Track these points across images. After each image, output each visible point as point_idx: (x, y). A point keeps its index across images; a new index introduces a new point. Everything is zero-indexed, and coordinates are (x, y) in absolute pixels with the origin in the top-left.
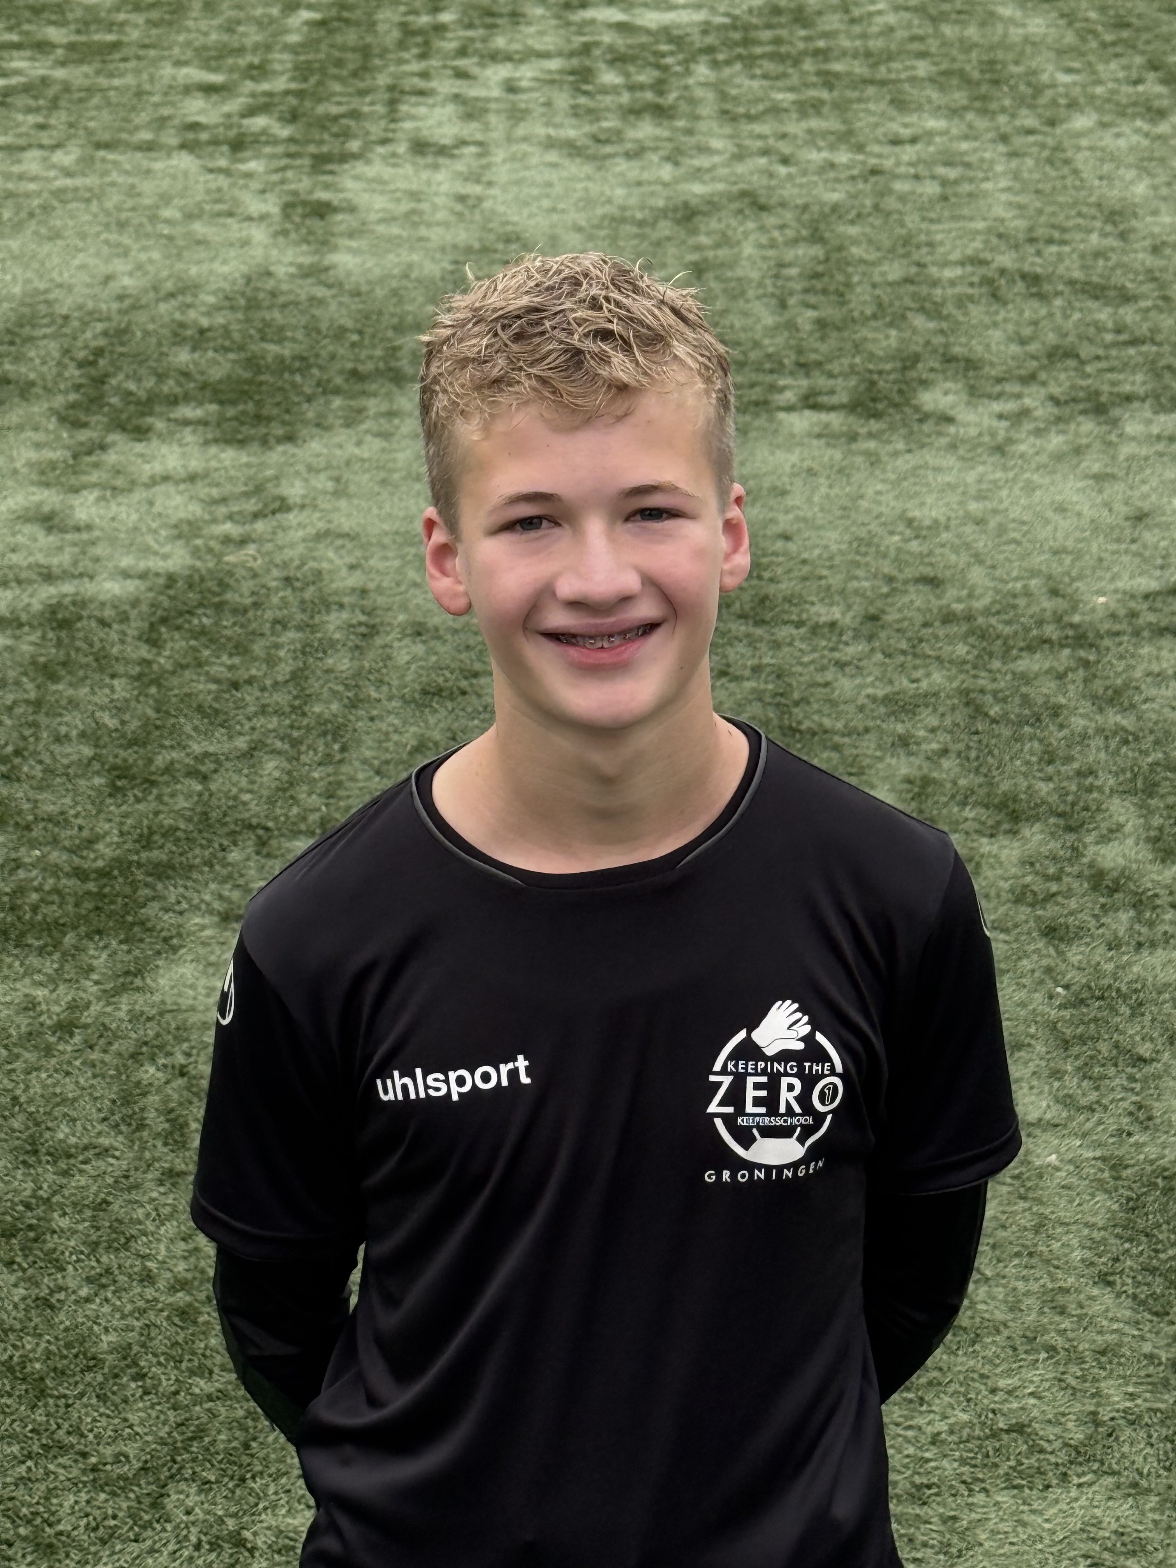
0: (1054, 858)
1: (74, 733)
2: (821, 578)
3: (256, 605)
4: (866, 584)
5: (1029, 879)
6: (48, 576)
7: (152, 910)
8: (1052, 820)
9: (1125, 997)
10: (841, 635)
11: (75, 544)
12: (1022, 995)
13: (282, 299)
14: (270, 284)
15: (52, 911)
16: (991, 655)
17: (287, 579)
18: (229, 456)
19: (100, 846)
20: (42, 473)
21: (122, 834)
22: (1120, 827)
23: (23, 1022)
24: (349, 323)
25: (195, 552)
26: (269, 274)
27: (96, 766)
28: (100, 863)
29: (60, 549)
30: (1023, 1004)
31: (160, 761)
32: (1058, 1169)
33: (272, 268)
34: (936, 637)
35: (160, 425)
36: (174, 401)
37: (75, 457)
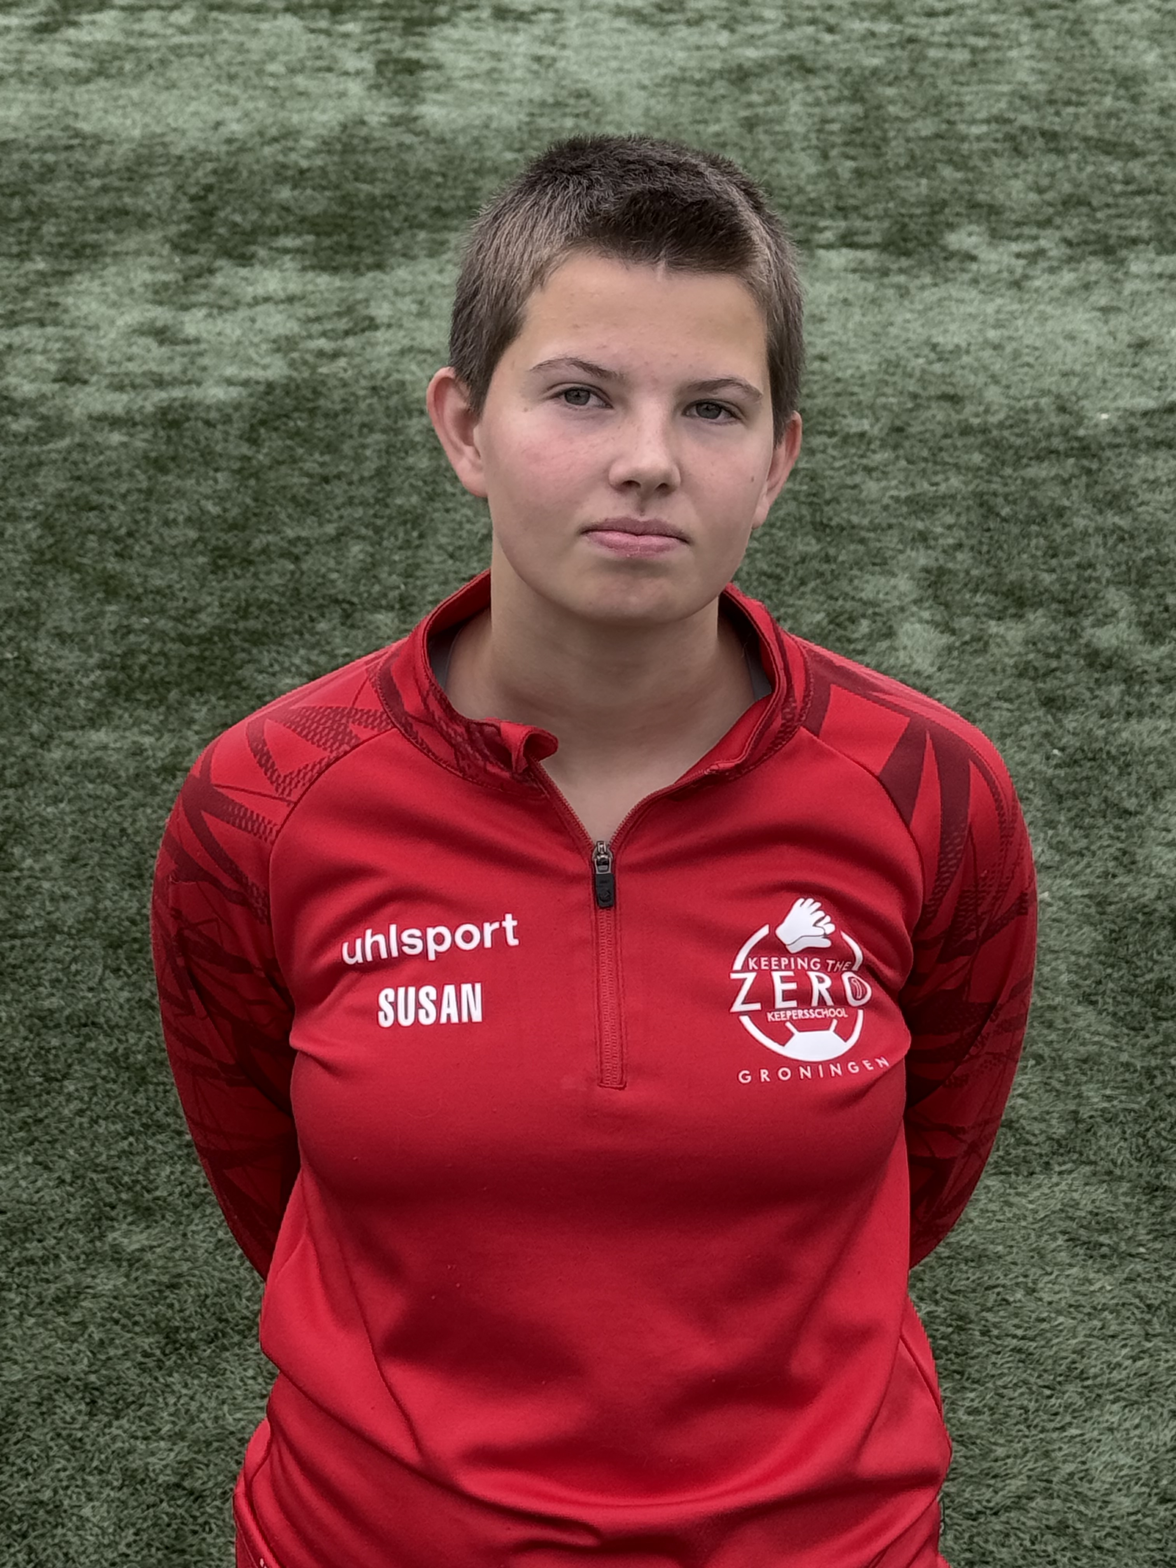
0: (1055, 638)
1: (181, 518)
2: (852, 394)
3: (346, 411)
4: (892, 400)
5: (1031, 656)
6: (160, 382)
7: (247, 672)
8: (1054, 606)
9: (1114, 759)
10: (869, 443)
11: (184, 355)
12: (1022, 756)
13: (374, 145)
14: (364, 131)
15: (159, 671)
16: (1003, 463)
17: (374, 389)
18: (324, 280)
19: (203, 616)
20: (156, 292)
21: (222, 605)
22: (1115, 613)
23: (132, 765)
24: (434, 167)
25: (292, 364)
26: (363, 123)
27: (200, 546)
28: (202, 630)
29: (171, 359)
30: (1023, 764)
31: (258, 543)
32: (1050, 905)
33: (366, 118)
34: (956, 448)
35: (262, 253)
36: (276, 232)
37: (186, 279)
